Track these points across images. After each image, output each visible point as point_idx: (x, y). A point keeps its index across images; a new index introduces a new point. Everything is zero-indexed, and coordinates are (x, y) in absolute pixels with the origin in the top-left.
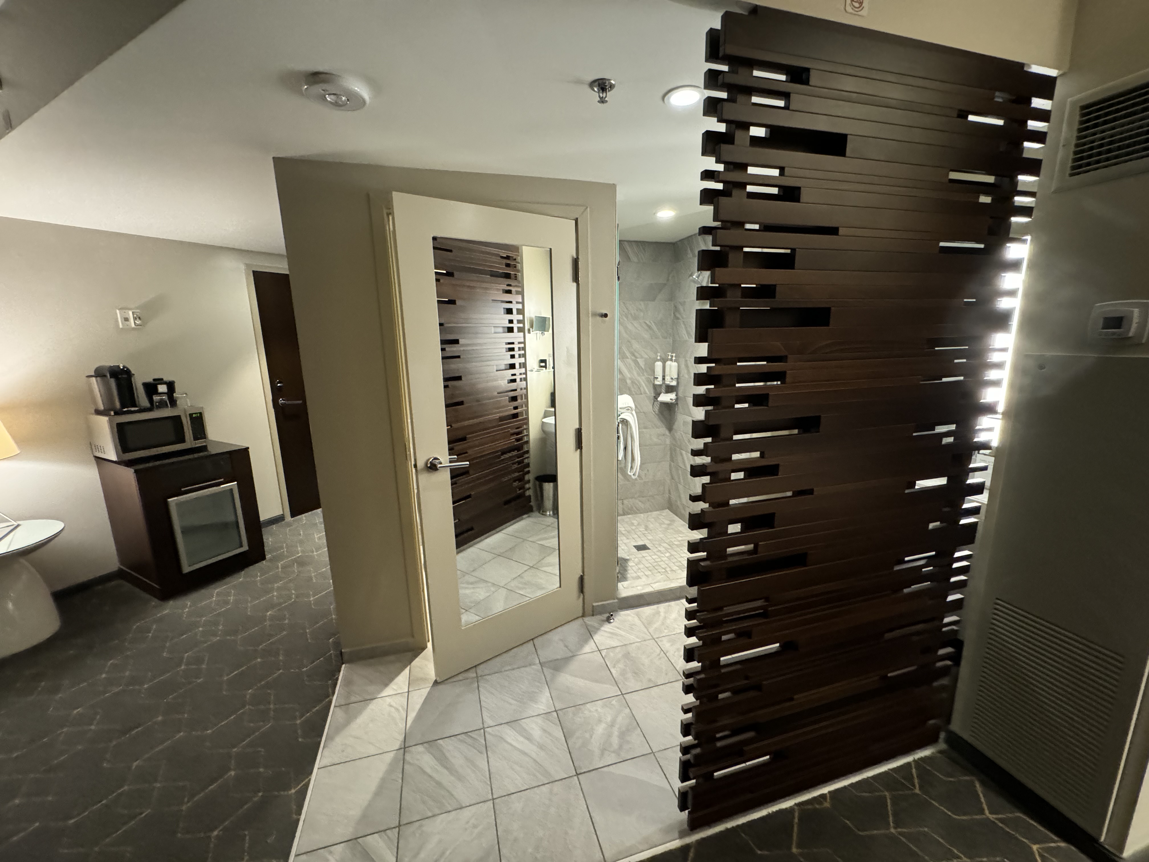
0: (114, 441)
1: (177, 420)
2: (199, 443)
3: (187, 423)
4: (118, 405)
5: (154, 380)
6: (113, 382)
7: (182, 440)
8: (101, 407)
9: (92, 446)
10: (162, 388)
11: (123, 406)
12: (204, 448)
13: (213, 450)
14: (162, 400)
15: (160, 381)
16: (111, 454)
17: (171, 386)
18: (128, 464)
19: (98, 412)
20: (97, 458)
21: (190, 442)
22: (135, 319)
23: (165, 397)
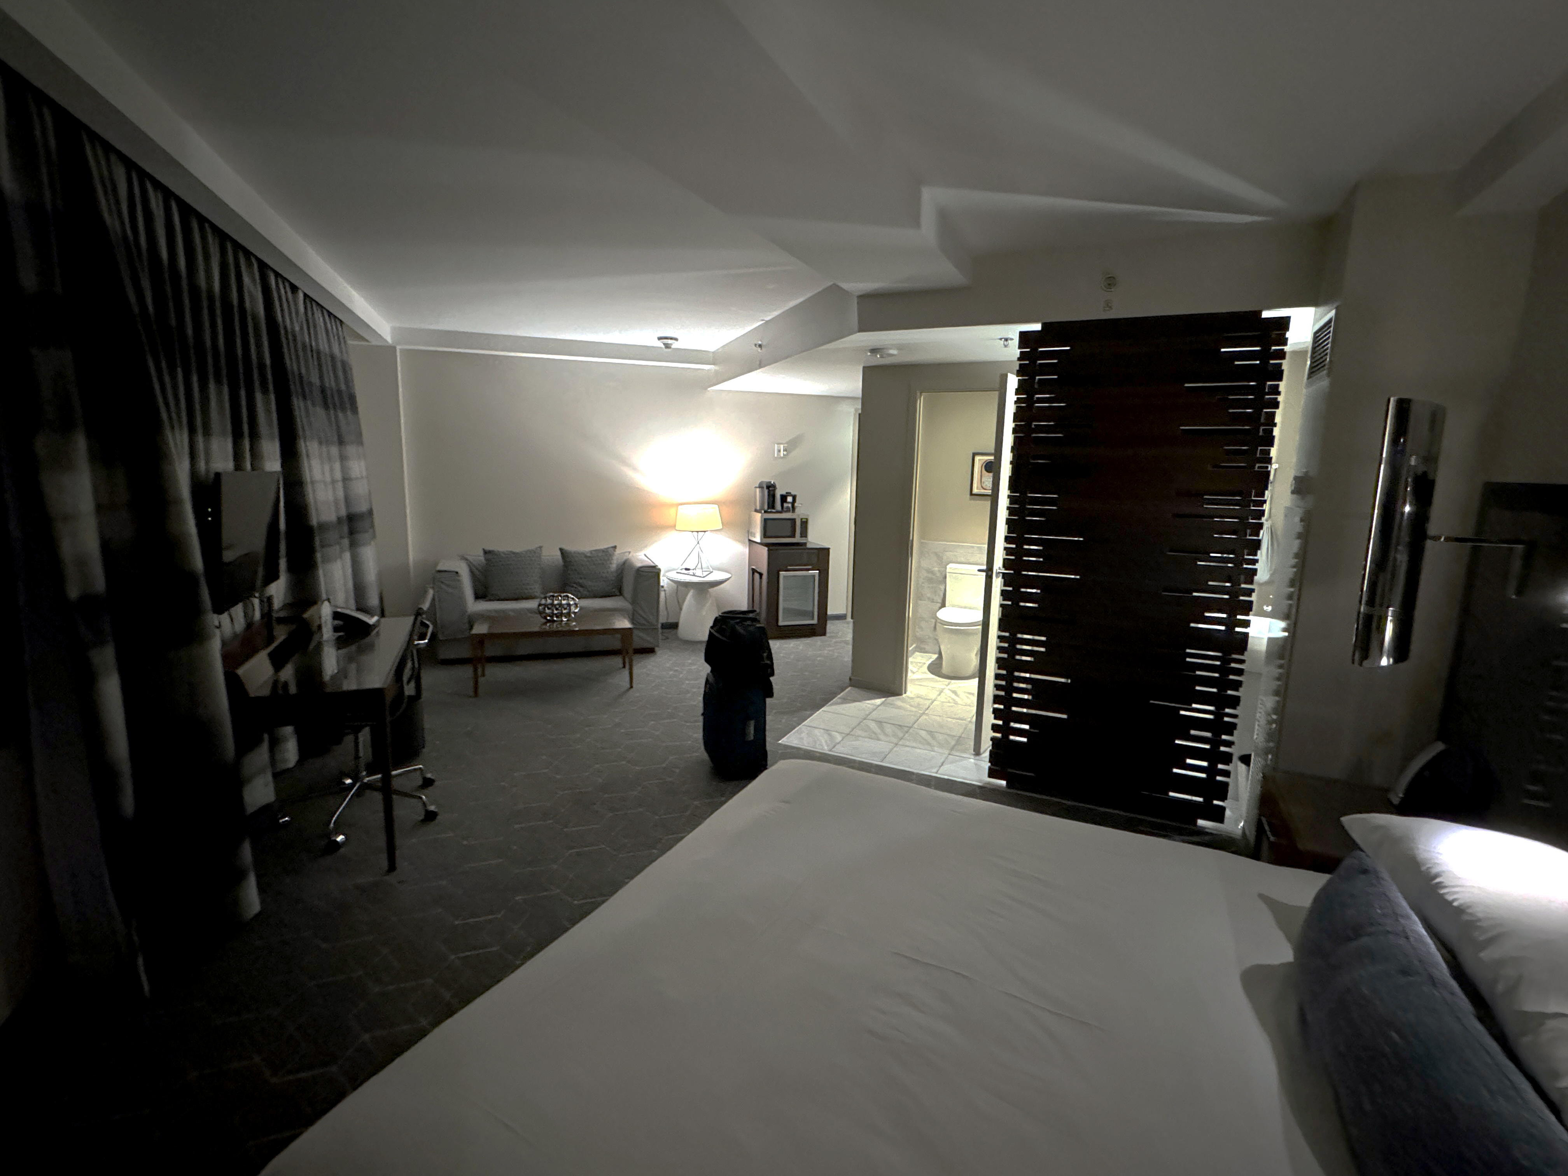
0: (761, 527)
1: (793, 521)
2: (802, 540)
3: (798, 523)
4: (766, 507)
5: (787, 493)
6: (766, 491)
7: (793, 536)
8: (758, 508)
9: (749, 533)
10: (790, 499)
11: (769, 508)
12: (805, 544)
13: (809, 546)
14: (788, 506)
15: (789, 494)
16: (758, 539)
17: (794, 497)
18: (767, 545)
19: (756, 511)
20: (750, 540)
21: (797, 539)
22: (784, 451)
23: (790, 505)
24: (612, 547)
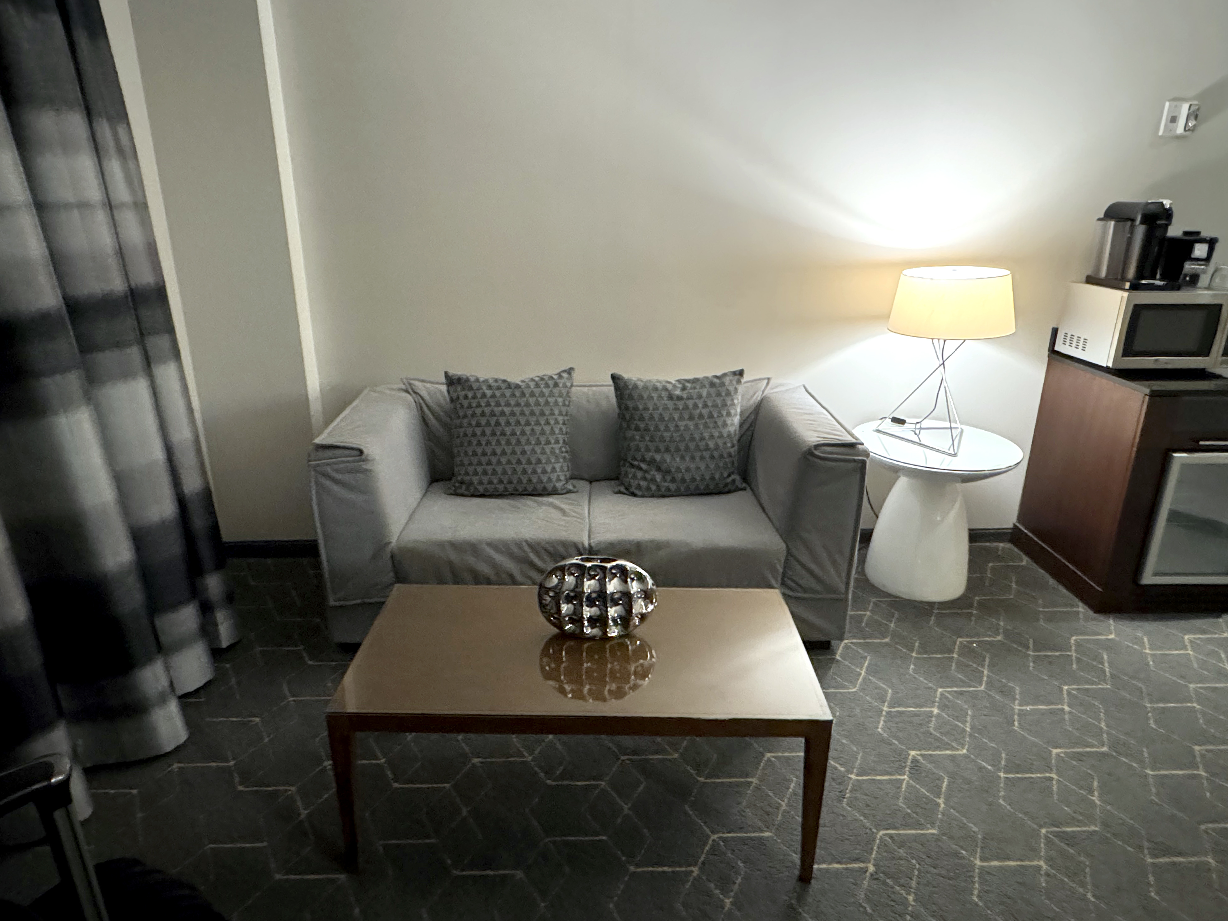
1: (1213, 311)
4: (1136, 274)
5: (1192, 232)
6: (1140, 231)
8: (1115, 277)
10: (1199, 249)
11: (1143, 275)
14: (1195, 269)
15: (1197, 235)
17: (1210, 244)
18: (1133, 375)
19: (1110, 284)
20: (1058, 354)
22: (1186, 119)
23: (1200, 267)
24: (734, 373)
